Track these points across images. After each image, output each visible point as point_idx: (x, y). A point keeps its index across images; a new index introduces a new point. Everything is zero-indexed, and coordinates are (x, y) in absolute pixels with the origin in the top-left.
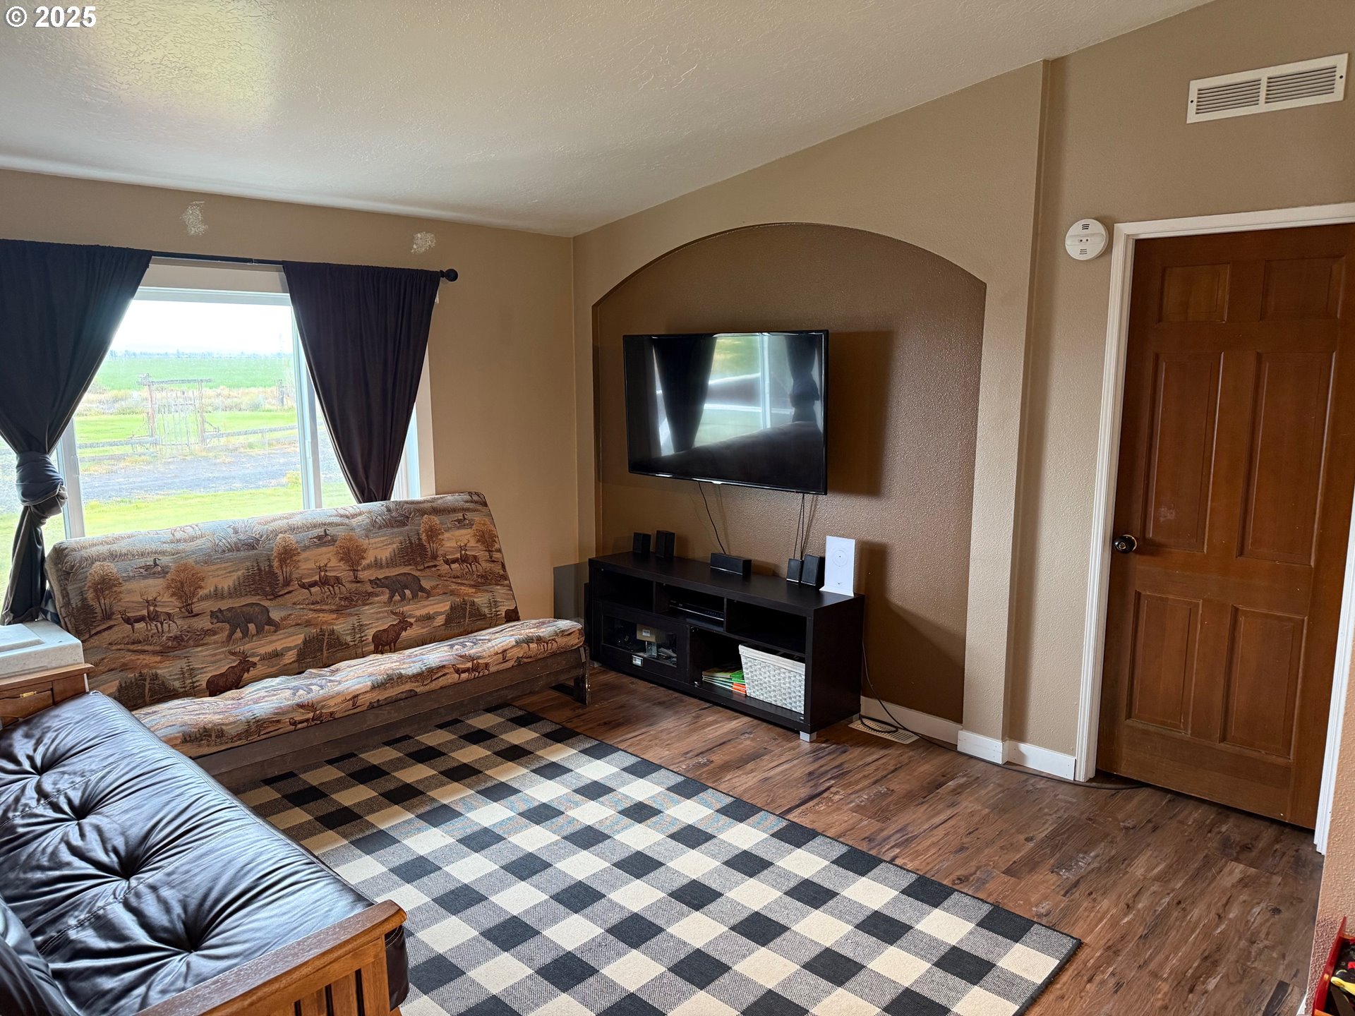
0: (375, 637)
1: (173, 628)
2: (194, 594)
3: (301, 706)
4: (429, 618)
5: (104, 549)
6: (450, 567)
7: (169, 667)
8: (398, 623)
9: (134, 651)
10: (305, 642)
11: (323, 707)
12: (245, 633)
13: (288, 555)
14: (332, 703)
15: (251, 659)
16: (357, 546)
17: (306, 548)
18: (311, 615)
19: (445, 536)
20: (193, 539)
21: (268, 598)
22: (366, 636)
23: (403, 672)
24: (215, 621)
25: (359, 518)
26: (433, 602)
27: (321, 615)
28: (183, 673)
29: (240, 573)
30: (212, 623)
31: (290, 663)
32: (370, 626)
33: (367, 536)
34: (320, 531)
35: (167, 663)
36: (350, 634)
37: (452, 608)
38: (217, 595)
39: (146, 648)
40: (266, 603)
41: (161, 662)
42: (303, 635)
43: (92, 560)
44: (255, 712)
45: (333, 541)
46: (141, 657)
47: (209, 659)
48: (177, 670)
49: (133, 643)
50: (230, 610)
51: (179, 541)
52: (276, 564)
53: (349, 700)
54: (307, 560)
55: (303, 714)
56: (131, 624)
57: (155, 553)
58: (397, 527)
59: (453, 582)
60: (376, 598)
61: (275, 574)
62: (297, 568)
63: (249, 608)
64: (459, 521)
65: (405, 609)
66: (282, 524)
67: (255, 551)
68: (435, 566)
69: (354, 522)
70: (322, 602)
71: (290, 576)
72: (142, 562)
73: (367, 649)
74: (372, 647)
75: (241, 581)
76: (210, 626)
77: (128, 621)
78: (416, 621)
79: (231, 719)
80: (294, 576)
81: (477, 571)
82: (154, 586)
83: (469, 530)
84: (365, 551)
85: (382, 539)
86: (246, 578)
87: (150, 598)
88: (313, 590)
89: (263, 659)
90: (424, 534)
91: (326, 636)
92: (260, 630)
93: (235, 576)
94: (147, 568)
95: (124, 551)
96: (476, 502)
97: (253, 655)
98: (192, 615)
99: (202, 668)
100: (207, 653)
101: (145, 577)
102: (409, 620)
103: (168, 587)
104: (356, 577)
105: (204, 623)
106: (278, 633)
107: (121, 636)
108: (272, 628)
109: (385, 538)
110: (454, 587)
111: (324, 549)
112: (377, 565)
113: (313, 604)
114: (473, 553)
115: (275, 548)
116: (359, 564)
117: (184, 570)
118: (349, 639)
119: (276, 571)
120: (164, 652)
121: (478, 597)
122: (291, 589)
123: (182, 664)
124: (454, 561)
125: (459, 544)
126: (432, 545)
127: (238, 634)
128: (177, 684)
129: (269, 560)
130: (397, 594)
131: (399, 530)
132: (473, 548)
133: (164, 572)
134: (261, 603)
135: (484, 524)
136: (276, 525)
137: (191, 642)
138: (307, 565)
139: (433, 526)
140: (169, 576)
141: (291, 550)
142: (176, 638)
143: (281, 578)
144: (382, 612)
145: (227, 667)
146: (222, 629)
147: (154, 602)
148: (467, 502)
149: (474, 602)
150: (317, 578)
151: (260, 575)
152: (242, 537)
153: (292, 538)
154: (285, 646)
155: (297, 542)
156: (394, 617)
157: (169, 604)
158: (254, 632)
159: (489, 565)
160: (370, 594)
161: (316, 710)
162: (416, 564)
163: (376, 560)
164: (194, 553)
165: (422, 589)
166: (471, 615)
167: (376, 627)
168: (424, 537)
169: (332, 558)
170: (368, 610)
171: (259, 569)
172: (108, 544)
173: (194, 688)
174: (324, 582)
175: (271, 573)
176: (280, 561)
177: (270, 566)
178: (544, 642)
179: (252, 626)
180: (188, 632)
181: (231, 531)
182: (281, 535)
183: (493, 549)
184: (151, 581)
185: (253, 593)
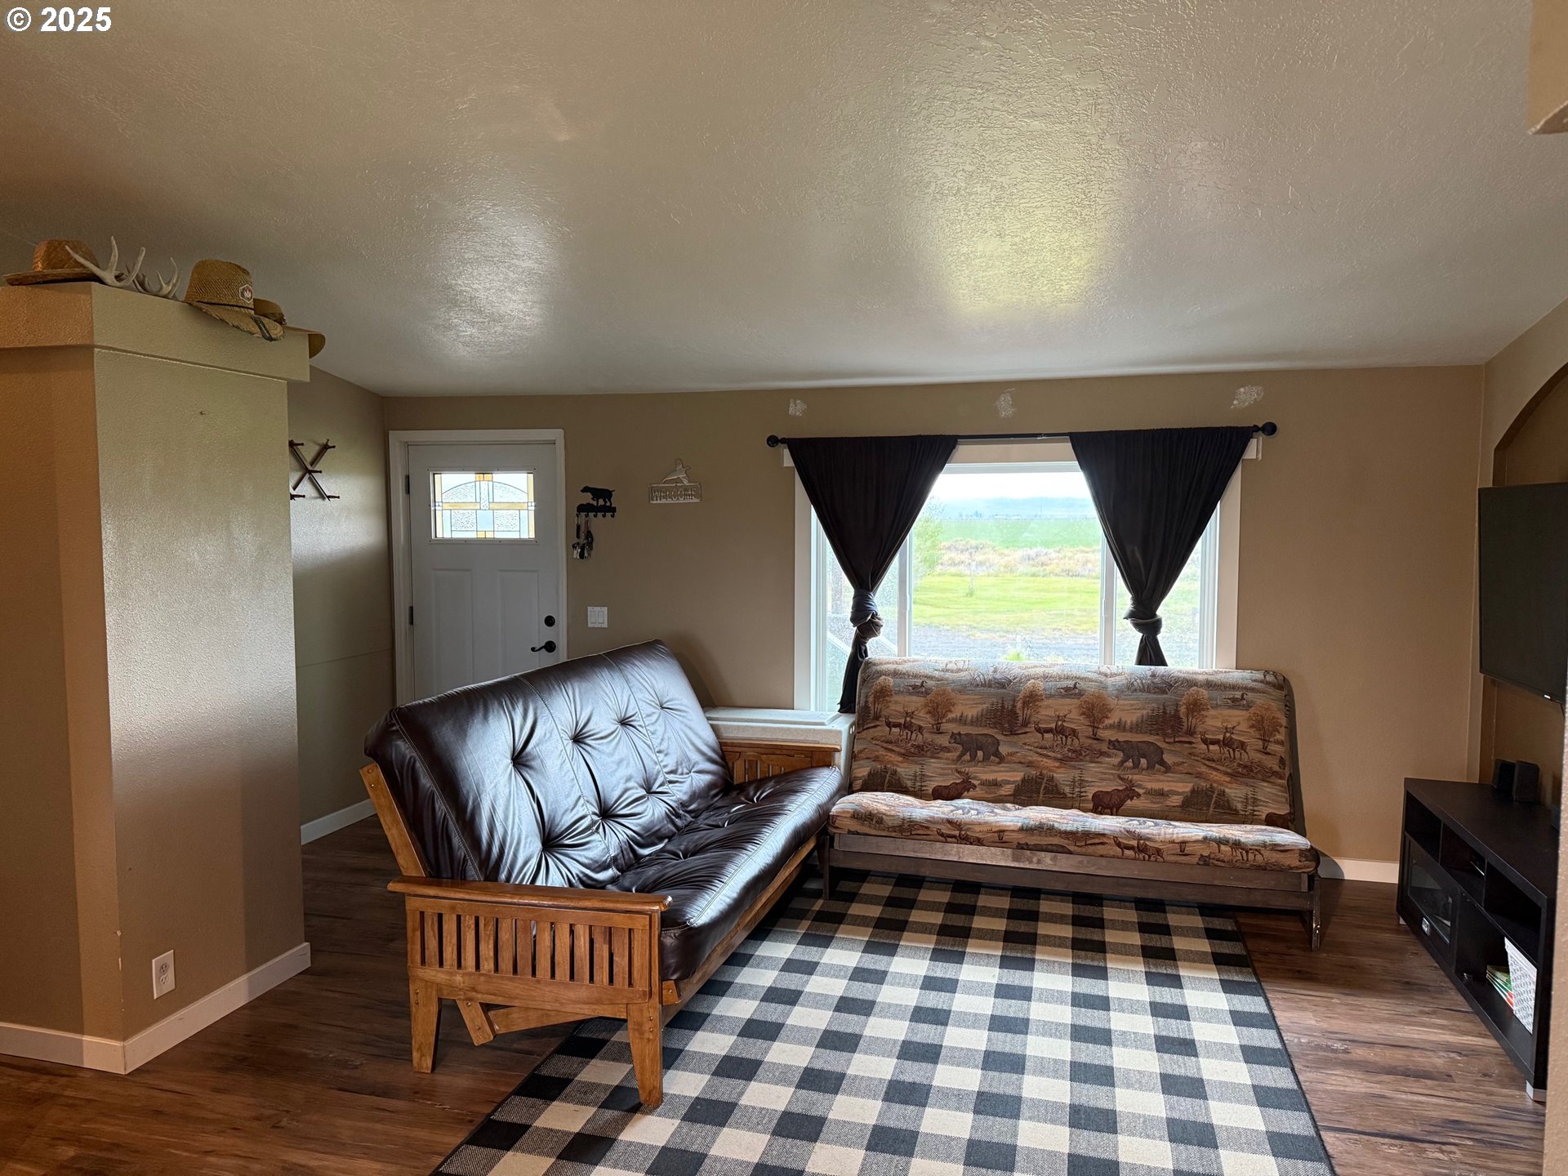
0: (1095, 796)
1: (918, 739)
2: (944, 716)
3: (950, 822)
4: (1161, 794)
5: (891, 667)
6: (1208, 747)
7: (906, 768)
8: (1124, 789)
9: (886, 748)
10: (1023, 780)
11: (968, 829)
12: (973, 757)
13: (1032, 698)
14: (978, 829)
15: (973, 782)
16: (1103, 704)
17: (1051, 696)
18: (1036, 758)
19: (1210, 713)
20: (959, 670)
21: (1004, 733)
22: (1085, 792)
23: (1056, 825)
24: (953, 741)
25: (1117, 678)
26: (1170, 779)
27: (1045, 760)
28: (915, 776)
29: (985, 706)
30: (950, 743)
31: (1006, 796)
32: (1093, 784)
33: (1117, 697)
34: (1070, 683)
35: (905, 765)
36: (1070, 785)
37: (1193, 791)
38: (961, 720)
39: (894, 748)
40: (1000, 737)
41: (902, 762)
42: (1023, 774)
43: (880, 673)
44: (914, 814)
45: (1080, 694)
46: (889, 754)
47: (939, 771)
48: (912, 773)
49: (887, 742)
50: (967, 735)
51: (947, 670)
52: (1019, 705)
53: (994, 832)
54: (1048, 707)
55: (950, 829)
56: (890, 728)
57: (926, 677)
58: (1155, 693)
59: (1205, 764)
60: (1107, 759)
61: (1015, 713)
62: (1037, 713)
63: (983, 737)
64: (1234, 700)
65: (1135, 777)
66: (1040, 671)
67: (1004, 691)
68: (1190, 743)
69: (1110, 681)
70: (1051, 748)
71: (1029, 719)
72: (913, 681)
73: (1085, 805)
74: (1091, 806)
75: (984, 714)
76: (947, 744)
77: (889, 724)
78: (1145, 793)
79: (893, 813)
80: (1032, 719)
81: (1241, 759)
82: (915, 702)
83: (1244, 713)
84: (1110, 711)
85: (1132, 702)
86: (989, 711)
87: (909, 711)
88: (1046, 735)
89: (984, 783)
90: (1184, 707)
91: (1045, 781)
92: (986, 758)
93: (980, 708)
94: (915, 687)
95: (904, 671)
96: (1268, 683)
97: (975, 778)
98: (939, 732)
99: (932, 777)
100: (939, 765)
101: (911, 694)
102: (1136, 790)
103: (926, 705)
104: (1094, 734)
105: (944, 740)
106: (1001, 765)
107: (880, 734)
108: (997, 760)
109: (1135, 702)
110: (1204, 769)
111: (1068, 701)
112: (1120, 726)
113: (1041, 748)
114: (1241, 739)
115: (1023, 691)
116: (1101, 721)
117: (943, 694)
118: (1067, 790)
119: (1018, 711)
120: (906, 755)
121: (1231, 788)
122: (1027, 730)
123: (917, 768)
124: (1214, 742)
125: (1225, 724)
126: (1190, 719)
127: (967, 757)
128: (909, 783)
129: (1014, 701)
130: (1131, 760)
131: (1155, 696)
132: (1242, 733)
133: (927, 693)
134: (996, 736)
135: (1267, 709)
136: (1032, 671)
137: (929, 753)
138: (1046, 713)
139: (1199, 700)
140: (929, 697)
141: (1036, 695)
142: (918, 746)
143: (1020, 718)
144: (1109, 774)
145: (952, 782)
146: (956, 749)
147: (911, 715)
148: (1255, 681)
149: (1224, 792)
150: (1053, 726)
151: (1002, 711)
152: (998, 676)
153: (1041, 685)
154: (1005, 778)
155: (1044, 689)
156: (1120, 782)
157: (924, 719)
158: (981, 758)
159: (1258, 756)
160: (1102, 754)
161: (961, 830)
162: (1165, 735)
163: (1119, 722)
164: (954, 682)
165: (1162, 762)
166: (1217, 805)
167: (1099, 786)
168: (1183, 710)
169: (1073, 710)
170: (1093, 767)
171: (1003, 707)
172: (897, 663)
173: (921, 791)
174: (1059, 731)
175: (1013, 713)
176: (1024, 703)
177: (1014, 706)
178: (1243, 849)
179: (980, 754)
180: (930, 745)
181: (992, 669)
182: (1032, 681)
183: (1272, 739)
184: (914, 698)
185: (992, 726)
